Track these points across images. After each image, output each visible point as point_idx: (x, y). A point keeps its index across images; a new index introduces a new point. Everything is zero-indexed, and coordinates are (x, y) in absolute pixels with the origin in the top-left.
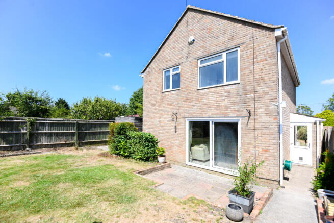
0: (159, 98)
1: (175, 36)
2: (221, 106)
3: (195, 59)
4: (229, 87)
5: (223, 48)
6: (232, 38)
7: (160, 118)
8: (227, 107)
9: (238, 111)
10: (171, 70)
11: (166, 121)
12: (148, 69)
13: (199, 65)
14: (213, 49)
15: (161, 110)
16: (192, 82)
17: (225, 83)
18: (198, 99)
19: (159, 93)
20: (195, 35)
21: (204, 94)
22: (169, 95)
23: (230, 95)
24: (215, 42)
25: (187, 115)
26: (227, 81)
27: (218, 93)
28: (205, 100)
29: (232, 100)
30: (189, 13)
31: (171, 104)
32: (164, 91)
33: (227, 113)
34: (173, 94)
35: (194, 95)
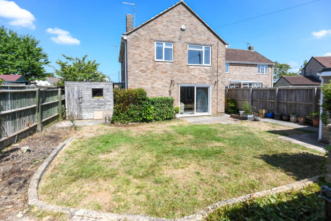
0: (151, 66)
1: (168, 16)
2: (202, 78)
3: (186, 43)
4: (206, 68)
5: (203, 43)
6: (208, 39)
7: (152, 84)
8: (205, 79)
9: (210, 81)
10: (164, 44)
11: (160, 86)
12: (134, 34)
13: (188, 49)
14: (198, 41)
15: (154, 77)
16: (183, 58)
17: (204, 64)
18: (188, 72)
19: (151, 61)
20: (186, 25)
21: (192, 69)
22: (162, 65)
23: (206, 71)
24: (199, 38)
25: (180, 82)
26: (205, 63)
27: (200, 70)
28: (193, 73)
29: (208, 75)
30: (181, 5)
31: (165, 73)
32: (156, 60)
33: (205, 82)
34: (166, 65)
35: (185, 69)
